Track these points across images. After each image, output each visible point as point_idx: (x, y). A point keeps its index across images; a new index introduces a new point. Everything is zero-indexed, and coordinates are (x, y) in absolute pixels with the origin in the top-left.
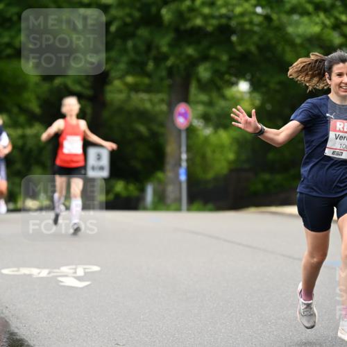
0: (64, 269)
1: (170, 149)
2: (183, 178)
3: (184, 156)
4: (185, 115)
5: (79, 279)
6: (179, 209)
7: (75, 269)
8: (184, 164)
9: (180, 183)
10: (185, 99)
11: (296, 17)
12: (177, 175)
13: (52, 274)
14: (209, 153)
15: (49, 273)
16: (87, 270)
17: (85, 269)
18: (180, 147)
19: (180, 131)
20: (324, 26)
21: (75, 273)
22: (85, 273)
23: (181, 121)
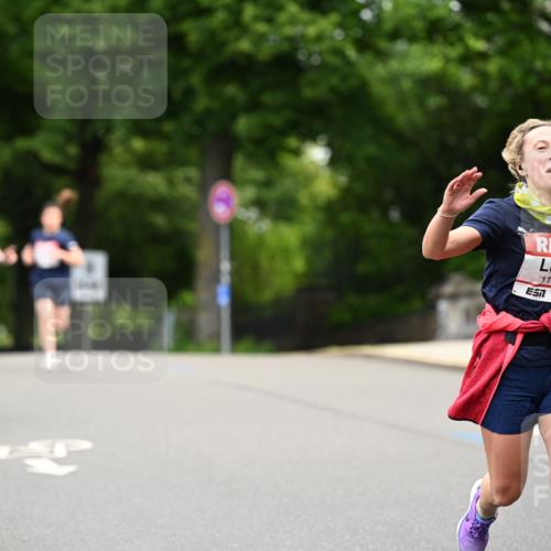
0: (35, 446)
1: (203, 254)
2: (224, 299)
3: (226, 266)
4: (227, 201)
5: (59, 461)
6: (217, 350)
7: (52, 446)
8: (225, 280)
9: (218, 309)
10: (227, 175)
11: (401, 46)
12: (214, 296)
13: (15, 455)
14: (264, 261)
15: (11, 452)
16: (72, 449)
17: (67, 446)
18: (218, 251)
19: (217, 227)
20: (447, 60)
21: (52, 452)
22: (69, 453)
23: (220, 211)
